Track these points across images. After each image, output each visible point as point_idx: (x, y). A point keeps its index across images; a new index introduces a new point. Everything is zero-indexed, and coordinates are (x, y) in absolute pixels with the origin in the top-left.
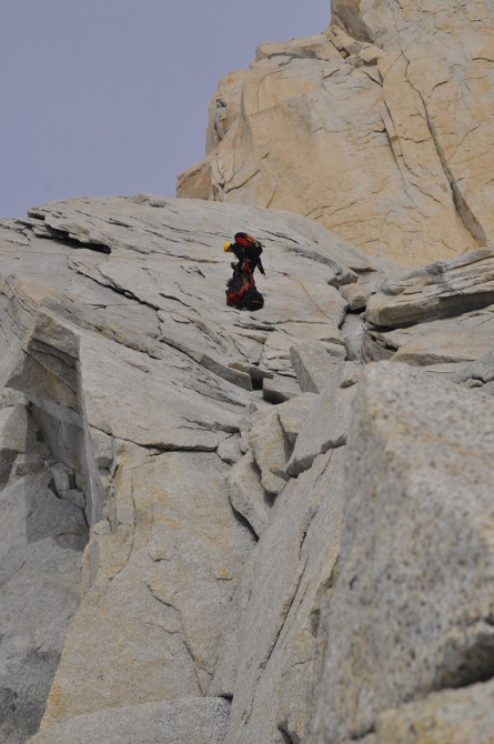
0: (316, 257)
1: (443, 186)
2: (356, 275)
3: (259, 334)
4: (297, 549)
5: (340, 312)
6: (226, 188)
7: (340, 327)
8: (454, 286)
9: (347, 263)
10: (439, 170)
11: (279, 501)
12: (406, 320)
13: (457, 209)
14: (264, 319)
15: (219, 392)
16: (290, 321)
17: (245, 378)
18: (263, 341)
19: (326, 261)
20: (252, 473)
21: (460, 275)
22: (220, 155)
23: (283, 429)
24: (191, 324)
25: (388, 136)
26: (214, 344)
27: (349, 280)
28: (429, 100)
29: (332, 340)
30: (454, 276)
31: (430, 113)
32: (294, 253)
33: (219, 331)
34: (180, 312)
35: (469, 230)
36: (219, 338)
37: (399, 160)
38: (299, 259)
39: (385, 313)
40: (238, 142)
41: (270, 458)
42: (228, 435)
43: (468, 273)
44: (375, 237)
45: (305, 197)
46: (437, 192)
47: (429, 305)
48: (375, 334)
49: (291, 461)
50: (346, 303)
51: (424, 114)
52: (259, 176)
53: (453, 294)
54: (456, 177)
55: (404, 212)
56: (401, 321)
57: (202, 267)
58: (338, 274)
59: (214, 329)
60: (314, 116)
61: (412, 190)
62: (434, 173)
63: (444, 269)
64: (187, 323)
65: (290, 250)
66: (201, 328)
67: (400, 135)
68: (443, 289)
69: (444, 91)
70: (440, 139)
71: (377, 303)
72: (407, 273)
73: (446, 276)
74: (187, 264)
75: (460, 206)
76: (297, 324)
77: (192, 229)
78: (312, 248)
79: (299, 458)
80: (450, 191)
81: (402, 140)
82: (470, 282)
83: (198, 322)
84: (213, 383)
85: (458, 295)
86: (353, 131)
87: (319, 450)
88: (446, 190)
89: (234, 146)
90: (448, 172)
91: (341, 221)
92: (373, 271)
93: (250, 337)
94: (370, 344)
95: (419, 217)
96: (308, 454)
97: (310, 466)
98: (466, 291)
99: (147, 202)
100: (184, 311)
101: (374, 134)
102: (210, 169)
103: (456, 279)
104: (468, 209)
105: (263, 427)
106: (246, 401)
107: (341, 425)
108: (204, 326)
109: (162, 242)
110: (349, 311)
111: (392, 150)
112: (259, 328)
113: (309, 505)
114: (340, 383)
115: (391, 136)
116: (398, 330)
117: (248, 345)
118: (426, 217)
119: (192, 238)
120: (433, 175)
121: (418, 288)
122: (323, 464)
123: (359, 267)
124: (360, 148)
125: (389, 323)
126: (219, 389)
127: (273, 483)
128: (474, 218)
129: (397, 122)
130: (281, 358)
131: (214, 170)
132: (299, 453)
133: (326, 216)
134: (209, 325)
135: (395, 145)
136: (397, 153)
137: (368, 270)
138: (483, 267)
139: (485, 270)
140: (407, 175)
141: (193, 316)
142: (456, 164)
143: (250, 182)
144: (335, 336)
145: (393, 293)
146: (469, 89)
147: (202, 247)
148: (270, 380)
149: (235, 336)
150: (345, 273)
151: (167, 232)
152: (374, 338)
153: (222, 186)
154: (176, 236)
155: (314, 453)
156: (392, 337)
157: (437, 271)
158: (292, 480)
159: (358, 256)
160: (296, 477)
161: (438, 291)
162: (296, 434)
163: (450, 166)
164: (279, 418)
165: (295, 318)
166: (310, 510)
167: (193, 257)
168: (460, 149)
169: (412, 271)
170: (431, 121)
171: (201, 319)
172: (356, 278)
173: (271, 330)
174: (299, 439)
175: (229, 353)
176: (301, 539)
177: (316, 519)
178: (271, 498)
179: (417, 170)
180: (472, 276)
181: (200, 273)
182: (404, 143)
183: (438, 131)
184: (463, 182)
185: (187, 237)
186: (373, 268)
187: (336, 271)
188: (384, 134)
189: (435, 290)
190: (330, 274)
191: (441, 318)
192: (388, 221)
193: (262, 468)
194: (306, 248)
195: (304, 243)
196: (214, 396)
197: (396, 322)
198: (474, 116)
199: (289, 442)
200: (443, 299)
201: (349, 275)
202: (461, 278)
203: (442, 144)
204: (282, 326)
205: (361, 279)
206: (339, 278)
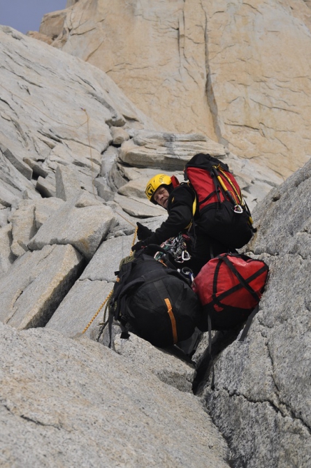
0: (104, 103)
1: (202, 75)
2: (125, 120)
3: (51, 142)
4: (14, 301)
5: (106, 143)
6: (71, 33)
7: (102, 153)
8: (176, 152)
9: (122, 110)
10: (203, 64)
11: (17, 262)
12: (141, 164)
13: (206, 91)
14: (57, 134)
15: (8, 177)
16: (73, 140)
17: (29, 171)
18: (52, 147)
19: (109, 107)
20: (7, 238)
21: (182, 146)
22: (74, 11)
23: (35, 218)
24: (11, 122)
25: (179, 33)
26: (21, 139)
27: (119, 124)
28: (210, 20)
29: (94, 160)
30: (178, 146)
31: (208, 28)
32: (91, 96)
33: (28, 132)
34: (7, 112)
35: (209, 106)
36: (26, 136)
37: (181, 50)
38: (93, 101)
39: (130, 155)
40: (88, 6)
41: (21, 233)
42: (3, 207)
43: (187, 146)
44: (152, 92)
45: (118, 54)
46: (198, 77)
47: (158, 159)
48: (120, 166)
49: (32, 240)
50: (111, 138)
51: (204, 27)
52: (94, 32)
53: (174, 157)
54: (212, 71)
55: (175, 82)
56: (138, 163)
57: (31, 87)
58: (114, 117)
59: (25, 130)
60: (139, 6)
61: (183, 71)
62: (200, 64)
63: (174, 140)
64: (9, 121)
65: (89, 93)
66: (17, 126)
67: (186, 35)
68: (169, 152)
69: (221, 17)
70: (209, 45)
71: (128, 147)
72: (151, 134)
73: (174, 144)
74: (22, 82)
75: (208, 89)
76: (76, 143)
77: (33, 60)
78: (104, 96)
79: (37, 241)
80: (205, 79)
81: (186, 38)
82: (187, 153)
83: (16, 122)
84: (6, 170)
85: (176, 159)
86: (159, 23)
87: (49, 241)
88: (203, 77)
89: (84, 8)
90: (208, 67)
91: (135, 76)
92: (137, 121)
93: (45, 142)
94: (116, 171)
95: (182, 88)
96: (43, 241)
97: (40, 249)
98: (182, 158)
99: (10, 34)
100: (9, 112)
101: (171, 29)
102: (65, 17)
103: (179, 148)
104: (212, 93)
105: (23, 212)
106: (23, 187)
107: (66, 231)
108: (19, 126)
109: (11, 63)
110: (112, 144)
111: (179, 43)
112: (52, 138)
113: (30, 275)
114: (76, 203)
115: (181, 33)
116: (134, 168)
117: (42, 146)
118: (186, 90)
119: (31, 66)
120: (198, 65)
121: (155, 146)
122: (47, 252)
123: (129, 116)
124: (160, 35)
125: (131, 163)
126: (9, 175)
127: (18, 250)
128: (214, 100)
129: (187, 26)
130: (59, 162)
131: (68, 18)
132: (38, 238)
133: (127, 70)
134: (22, 126)
135: (181, 40)
136: (181, 45)
137: (134, 120)
138: (197, 146)
139: (197, 148)
140: (183, 61)
141: (14, 118)
142: (214, 63)
143: (88, 33)
144: (97, 159)
145: (139, 144)
146: (235, 20)
147: (34, 74)
148: (42, 178)
149: (36, 138)
150: (118, 118)
151: (16, 57)
152: (118, 168)
153: (70, 30)
154: (21, 62)
155: (46, 242)
156: (129, 171)
157: (170, 139)
158: (29, 252)
159: (131, 109)
160: (32, 251)
161: (166, 152)
162: (41, 224)
163: (210, 64)
164: (35, 210)
165: (76, 139)
166: (30, 278)
167: (27, 79)
168: (219, 55)
169: (155, 134)
170: (207, 33)
171: (18, 121)
172: (125, 123)
173: (59, 141)
174: (42, 228)
175: (28, 148)
176: (18, 294)
177: (31, 285)
178: (13, 258)
179: (190, 60)
180: (189, 149)
181: (28, 91)
182: (187, 41)
183: (210, 40)
184: (215, 76)
185: (28, 64)
186: (137, 119)
187: (113, 115)
188: (177, 31)
189: (164, 151)
190: (109, 116)
191: (162, 169)
192: (164, 85)
193: (14, 237)
194: (99, 95)
195: (99, 90)
196: (4, 178)
197: (135, 163)
198: (233, 38)
199: (36, 228)
200: (167, 158)
201: (121, 120)
202: (182, 149)
203: (210, 49)
204: (67, 142)
205: (128, 124)
206: (114, 120)
